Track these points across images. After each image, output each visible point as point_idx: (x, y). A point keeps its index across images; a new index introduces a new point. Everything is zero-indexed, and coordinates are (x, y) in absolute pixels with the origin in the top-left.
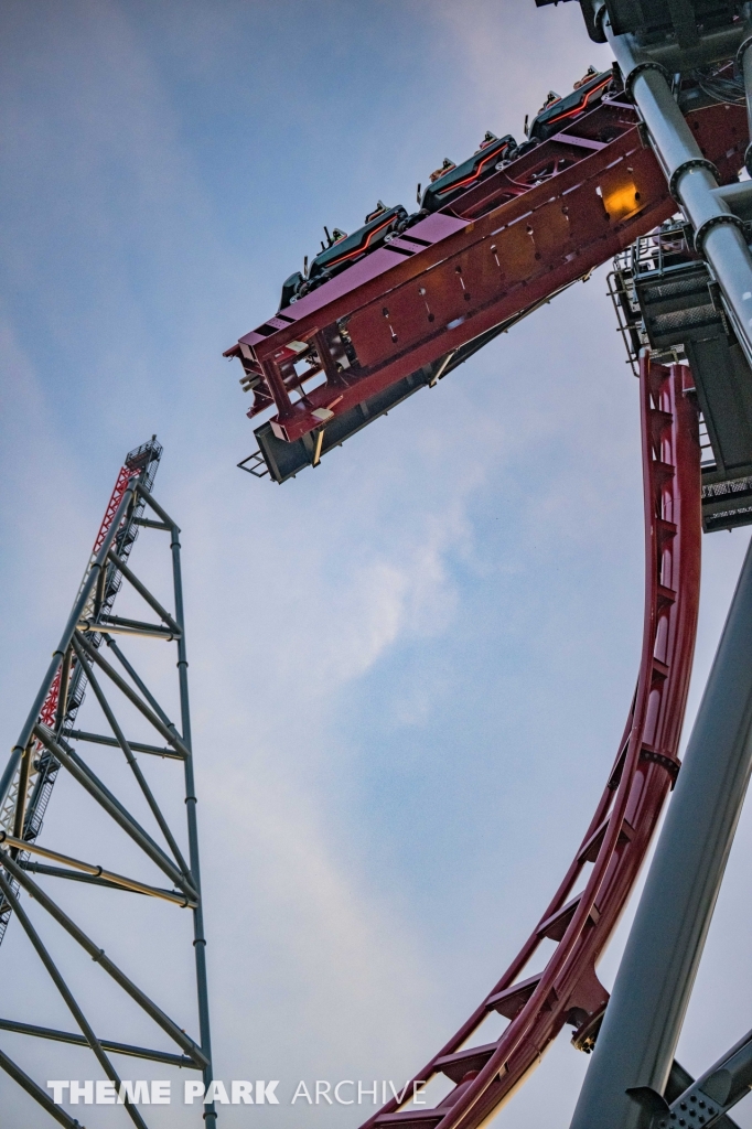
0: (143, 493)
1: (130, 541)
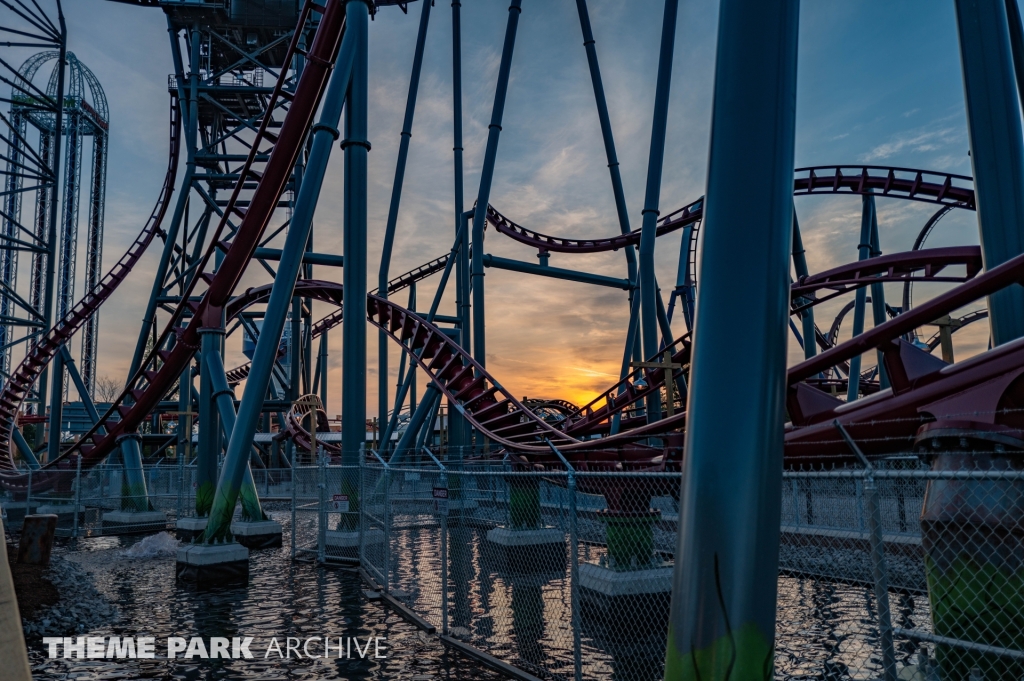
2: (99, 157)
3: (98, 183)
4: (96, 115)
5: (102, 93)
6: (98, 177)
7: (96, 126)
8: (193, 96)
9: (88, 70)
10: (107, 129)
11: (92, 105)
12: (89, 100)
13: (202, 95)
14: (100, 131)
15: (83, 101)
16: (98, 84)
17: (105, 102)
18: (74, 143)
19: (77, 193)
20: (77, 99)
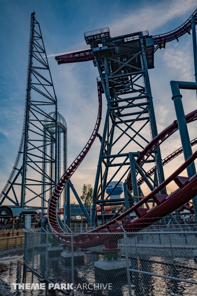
0: (34, 19)
1: (34, 26)
2: (65, 138)
3: (65, 145)
4: (64, 126)
5: (65, 121)
6: (65, 143)
7: (64, 129)
8: (107, 81)
9: (61, 115)
10: (66, 130)
11: (62, 124)
12: (62, 123)
13: (110, 80)
14: (65, 131)
15: (60, 123)
16: (64, 119)
17: (66, 123)
18: (59, 134)
19: (60, 148)
20: (59, 123)
